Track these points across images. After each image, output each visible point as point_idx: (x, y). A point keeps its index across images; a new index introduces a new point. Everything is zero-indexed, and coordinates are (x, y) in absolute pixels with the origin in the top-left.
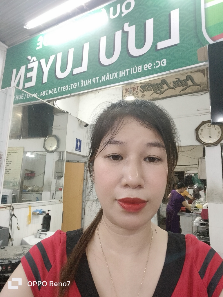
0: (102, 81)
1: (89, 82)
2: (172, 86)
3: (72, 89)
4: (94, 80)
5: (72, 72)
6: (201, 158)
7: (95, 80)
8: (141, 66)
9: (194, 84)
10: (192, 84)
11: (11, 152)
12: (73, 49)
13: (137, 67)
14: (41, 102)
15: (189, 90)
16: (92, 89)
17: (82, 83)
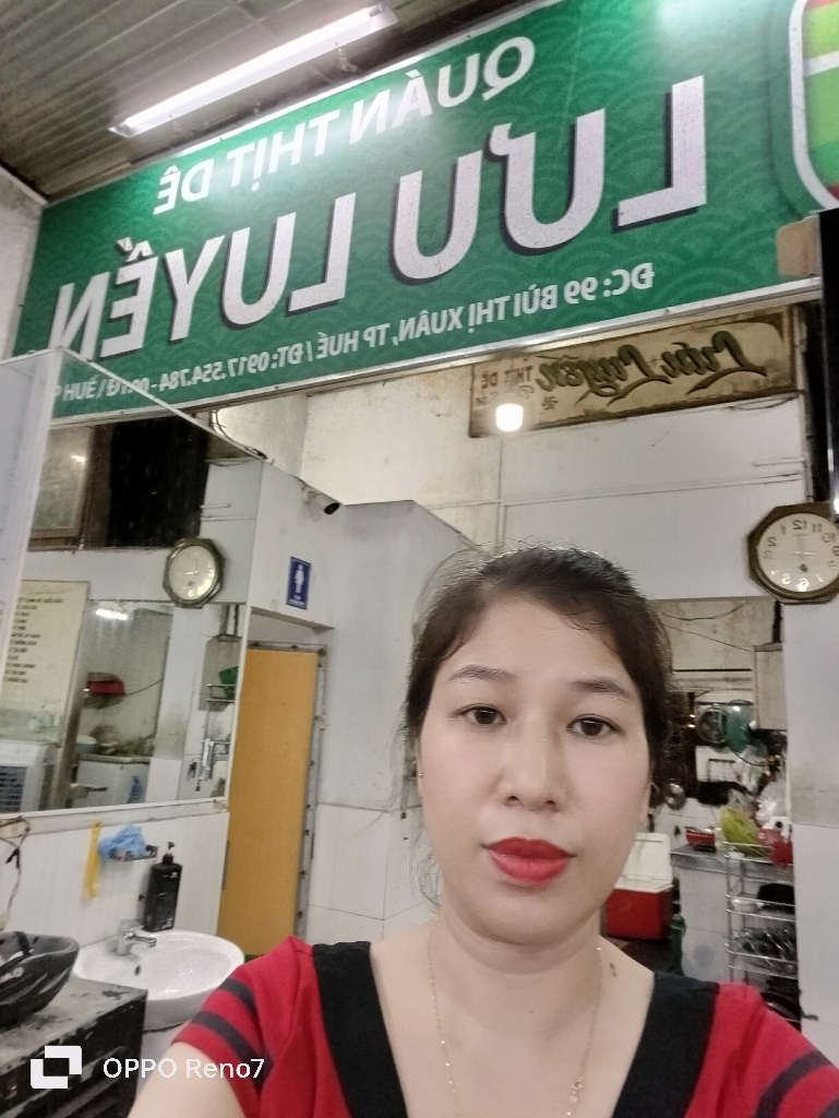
0: (402, 338)
1: (349, 342)
2: (658, 371)
3: (282, 364)
4: (370, 334)
5: (284, 304)
6: (764, 649)
7: (374, 334)
8: (554, 288)
9: (744, 365)
10: (734, 365)
11: (39, 600)
12: (293, 216)
13: (537, 292)
14: (163, 412)
15: (722, 387)
16: (360, 367)
17: (321, 344)
